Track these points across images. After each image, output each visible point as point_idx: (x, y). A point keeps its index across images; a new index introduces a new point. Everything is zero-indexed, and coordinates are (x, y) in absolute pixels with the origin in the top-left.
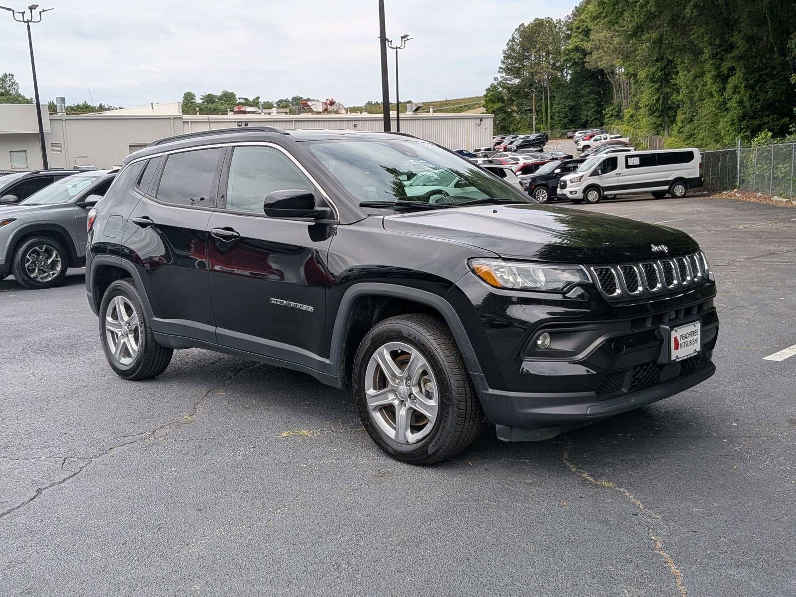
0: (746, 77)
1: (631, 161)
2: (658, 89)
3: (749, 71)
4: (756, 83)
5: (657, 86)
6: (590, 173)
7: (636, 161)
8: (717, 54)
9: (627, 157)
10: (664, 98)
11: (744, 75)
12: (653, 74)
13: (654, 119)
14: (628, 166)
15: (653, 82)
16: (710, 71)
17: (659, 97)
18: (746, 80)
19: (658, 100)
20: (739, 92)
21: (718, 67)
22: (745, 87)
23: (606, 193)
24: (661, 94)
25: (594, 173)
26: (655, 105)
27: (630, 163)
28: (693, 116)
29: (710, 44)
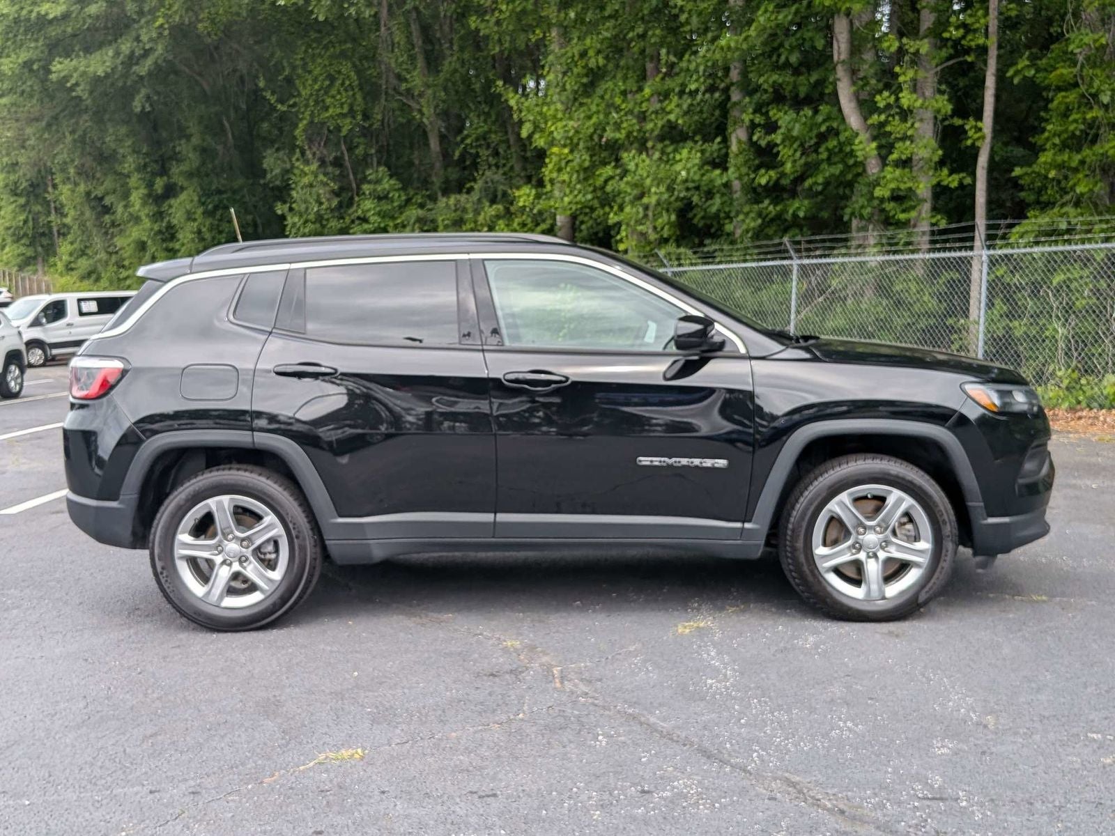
0: (203, 200)
1: (86, 307)
2: (23, 207)
3: (206, 193)
4: (216, 208)
5: (22, 201)
6: (29, 323)
7: (93, 306)
8: (145, 166)
9: (79, 300)
10: (33, 219)
11: (200, 197)
12: (16, 183)
13: (22, 249)
14: (81, 314)
15: (16, 195)
16: (137, 188)
17: (27, 217)
18: (203, 204)
19: (25, 222)
20: (195, 220)
21: (150, 185)
22: (204, 213)
23: (55, 352)
24: (30, 212)
25: (36, 323)
26: (22, 228)
27: (85, 310)
28: (86, 247)
29: (134, 151)
